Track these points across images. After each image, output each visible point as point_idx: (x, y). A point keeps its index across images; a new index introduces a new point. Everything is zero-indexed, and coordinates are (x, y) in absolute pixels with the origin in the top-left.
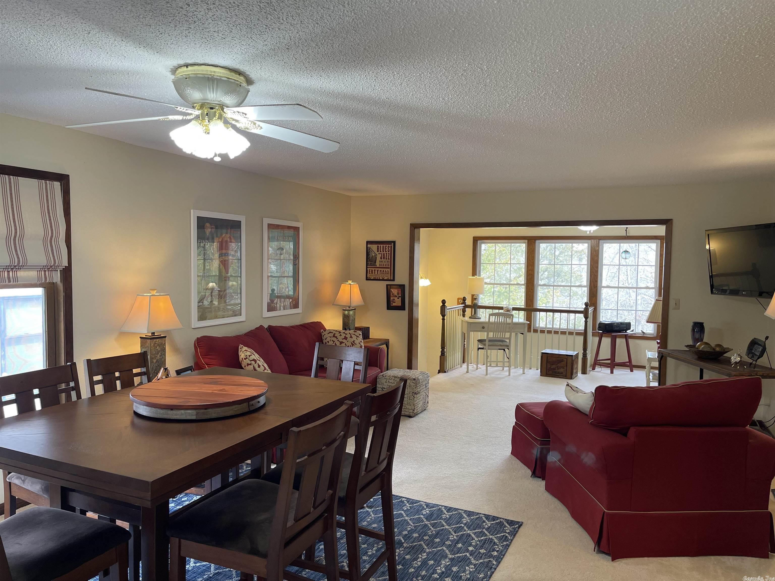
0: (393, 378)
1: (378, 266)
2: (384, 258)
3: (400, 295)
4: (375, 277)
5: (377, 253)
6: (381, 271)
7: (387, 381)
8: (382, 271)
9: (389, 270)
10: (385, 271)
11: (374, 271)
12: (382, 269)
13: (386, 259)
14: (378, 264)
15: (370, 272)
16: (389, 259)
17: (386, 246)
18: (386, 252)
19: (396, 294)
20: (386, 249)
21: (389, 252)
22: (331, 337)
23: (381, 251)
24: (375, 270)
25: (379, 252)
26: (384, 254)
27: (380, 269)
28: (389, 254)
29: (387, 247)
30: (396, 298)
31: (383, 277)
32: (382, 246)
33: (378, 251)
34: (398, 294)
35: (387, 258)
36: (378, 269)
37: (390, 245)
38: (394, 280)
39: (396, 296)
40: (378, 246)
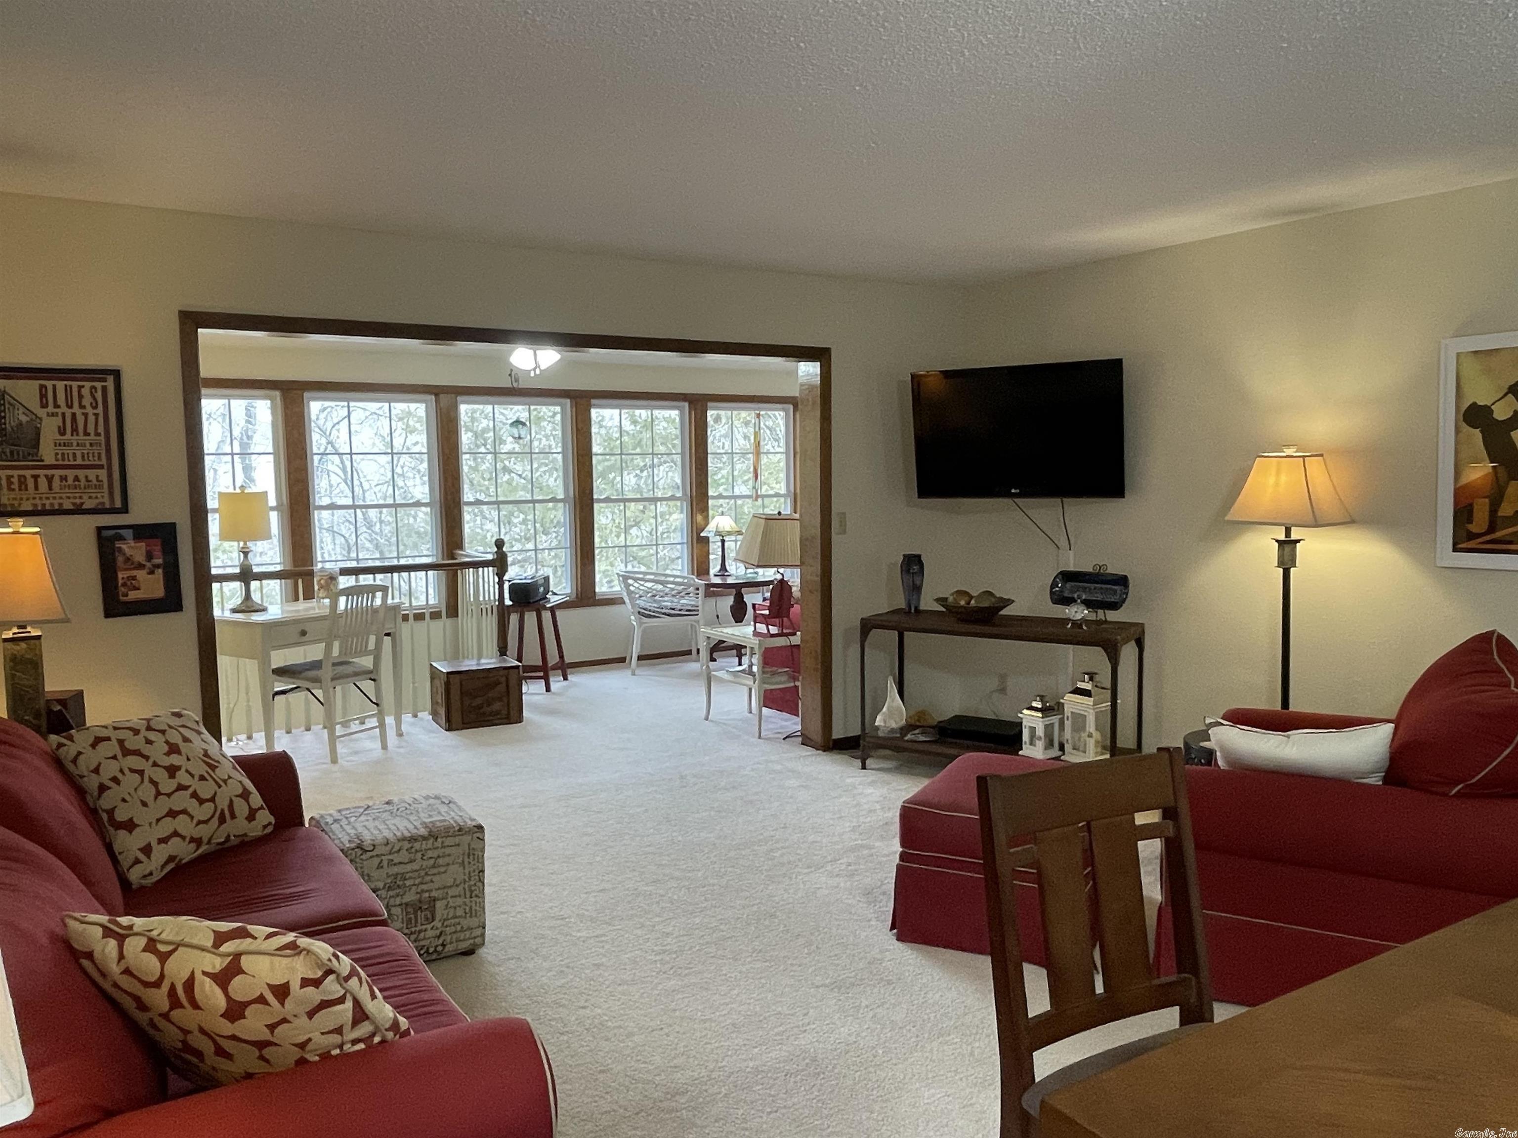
0: (407, 845)
1: (49, 459)
2: (75, 430)
3: (159, 561)
4: (38, 501)
5: (41, 413)
6: (64, 478)
8: (70, 481)
9: (103, 474)
10: (82, 479)
11: (31, 483)
12: (70, 474)
13: (86, 434)
14: (48, 454)
16: (97, 434)
17: (80, 387)
18: (82, 407)
19: (140, 557)
20: (81, 397)
21: (96, 407)
22: (114, 757)
23: (57, 406)
24: (36, 477)
25: (51, 409)
26: (74, 415)
27: (57, 473)
28: (96, 415)
29: (86, 392)
30: (141, 574)
31: (78, 501)
32: (60, 385)
33: (44, 406)
34: (150, 556)
35: (91, 429)
36: (49, 472)
37: (99, 385)
38: (125, 509)
39: (141, 566)
40: (42, 387)
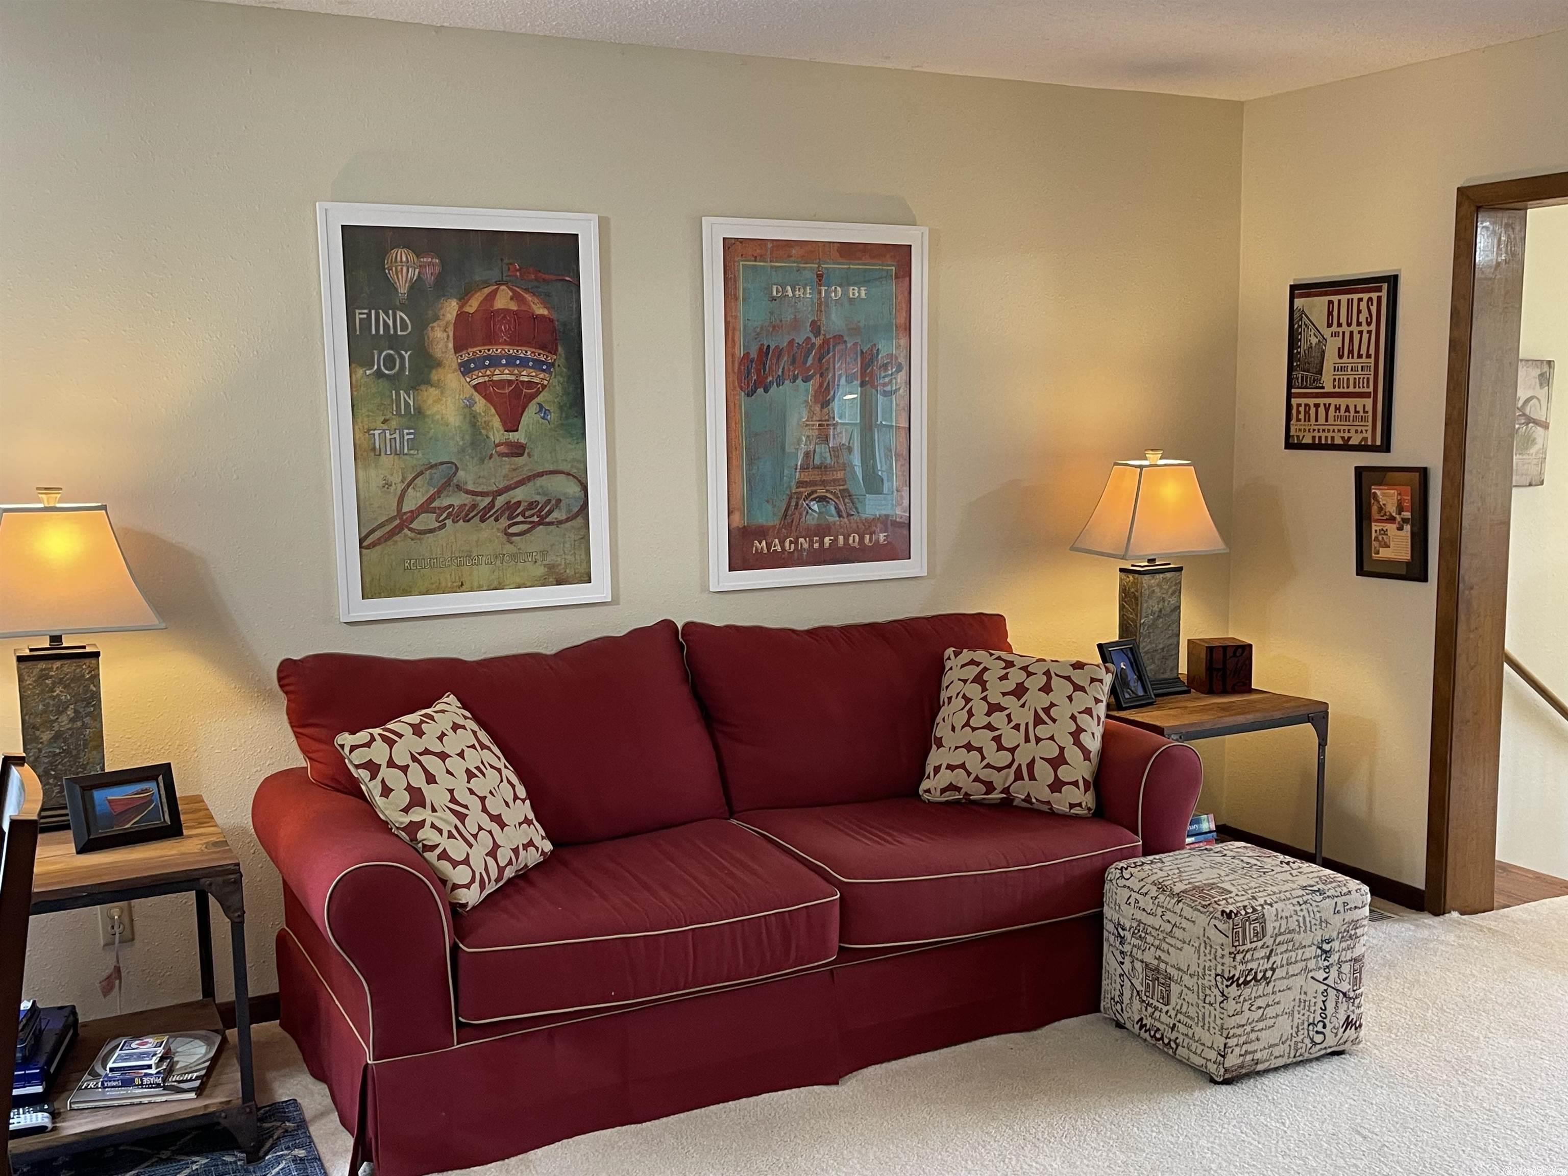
0: (1154, 892)
1: (1329, 388)
2: (1351, 352)
3: (1407, 514)
4: (1317, 434)
5: (1327, 332)
6: (1337, 409)
7: (1132, 900)
8: (1343, 409)
9: (1369, 402)
10: (1352, 409)
11: (1313, 410)
12: (1343, 402)
13: (1360, 356)
14: (1327, 381)
15: (1301, 416)
16: (1368, 356)
17: (1360, 300)
18: (1359, 324)
19: (1392, 509)
20: (1359, 312)
21: (1369, 324)
23: (1339, 325)
24: (1317, 406)
25: (1334, 328)
26: (1352, 333)
27: (1334, 401)
28: (1369, 332)
29: (1363, 305)
30: (1391, 528)
31: (1346, 435)
32: (1344, 298)
33: (1330, 325)
34: (1400, 509)
35: (1363, 351)
36: (1327, 401)
37: (1374, 295)
38: (1386, 447)
39: (1392, 519)
40: (1331, 302)
